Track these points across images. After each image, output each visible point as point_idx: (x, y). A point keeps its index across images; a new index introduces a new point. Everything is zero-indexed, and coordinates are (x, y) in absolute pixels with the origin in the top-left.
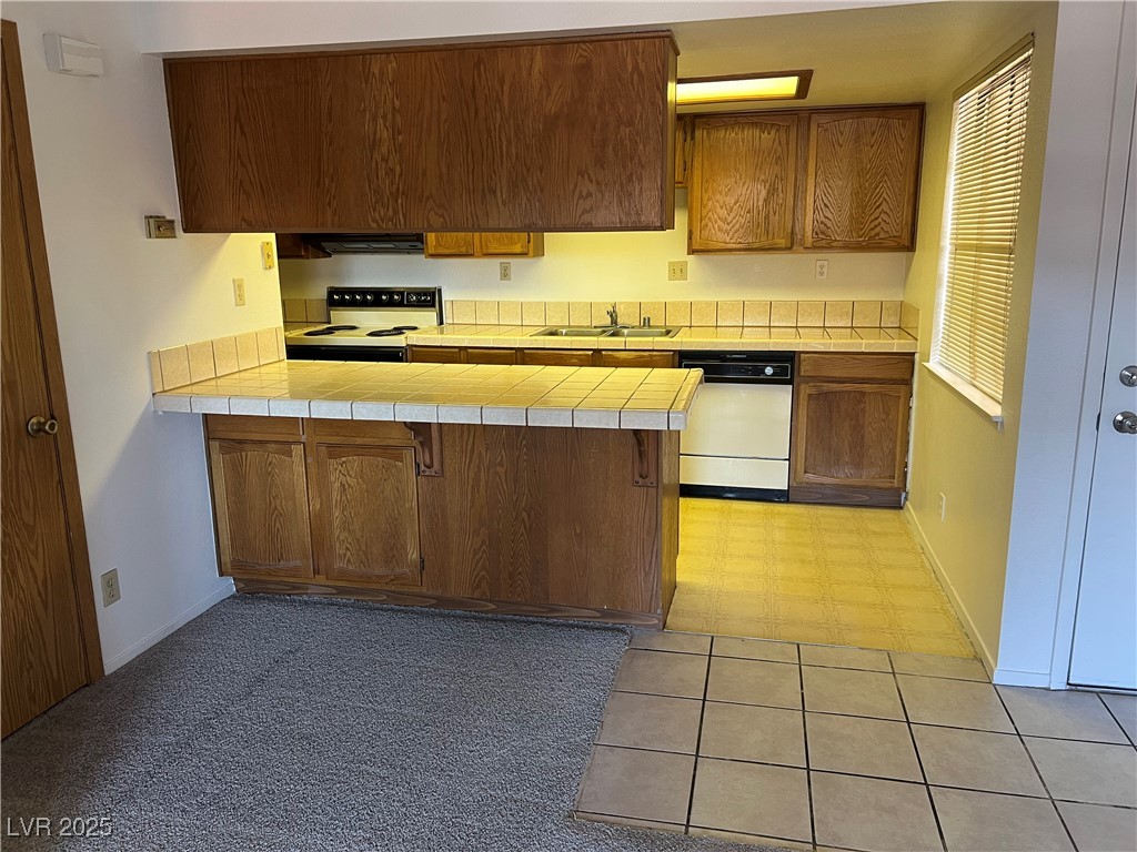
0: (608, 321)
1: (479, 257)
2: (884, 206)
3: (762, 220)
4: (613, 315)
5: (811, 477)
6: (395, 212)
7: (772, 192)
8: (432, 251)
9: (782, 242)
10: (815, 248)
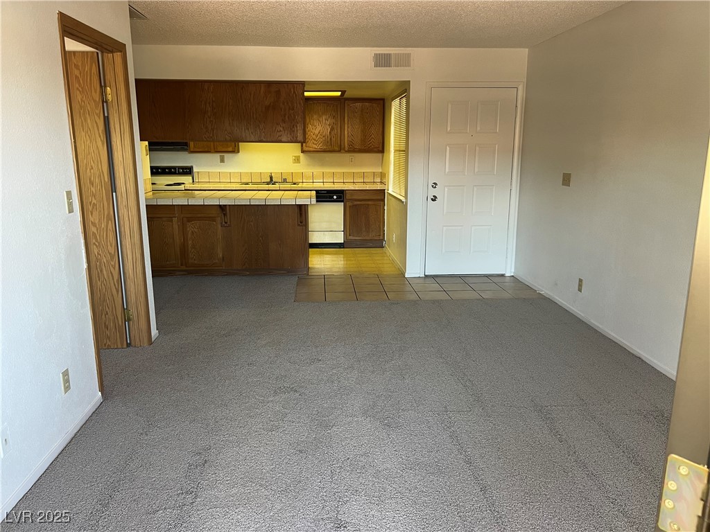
0: (269, 180)
1: (213, 153)
2: (373, 136)
3: (329, 139)
4: (271, 178)
5: (351, 237)
6: (213, 135)
7: (332, 129)
8: (192, 150)
9: (337, 149)
10: (349, 151)
